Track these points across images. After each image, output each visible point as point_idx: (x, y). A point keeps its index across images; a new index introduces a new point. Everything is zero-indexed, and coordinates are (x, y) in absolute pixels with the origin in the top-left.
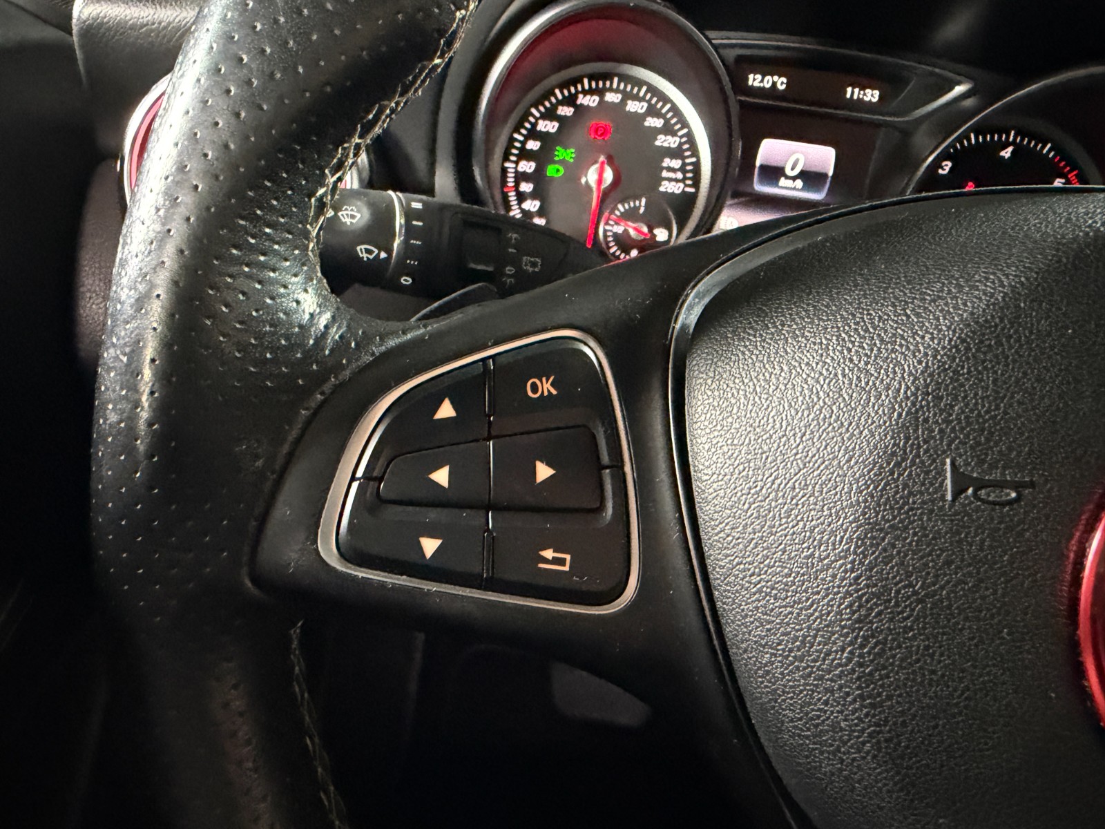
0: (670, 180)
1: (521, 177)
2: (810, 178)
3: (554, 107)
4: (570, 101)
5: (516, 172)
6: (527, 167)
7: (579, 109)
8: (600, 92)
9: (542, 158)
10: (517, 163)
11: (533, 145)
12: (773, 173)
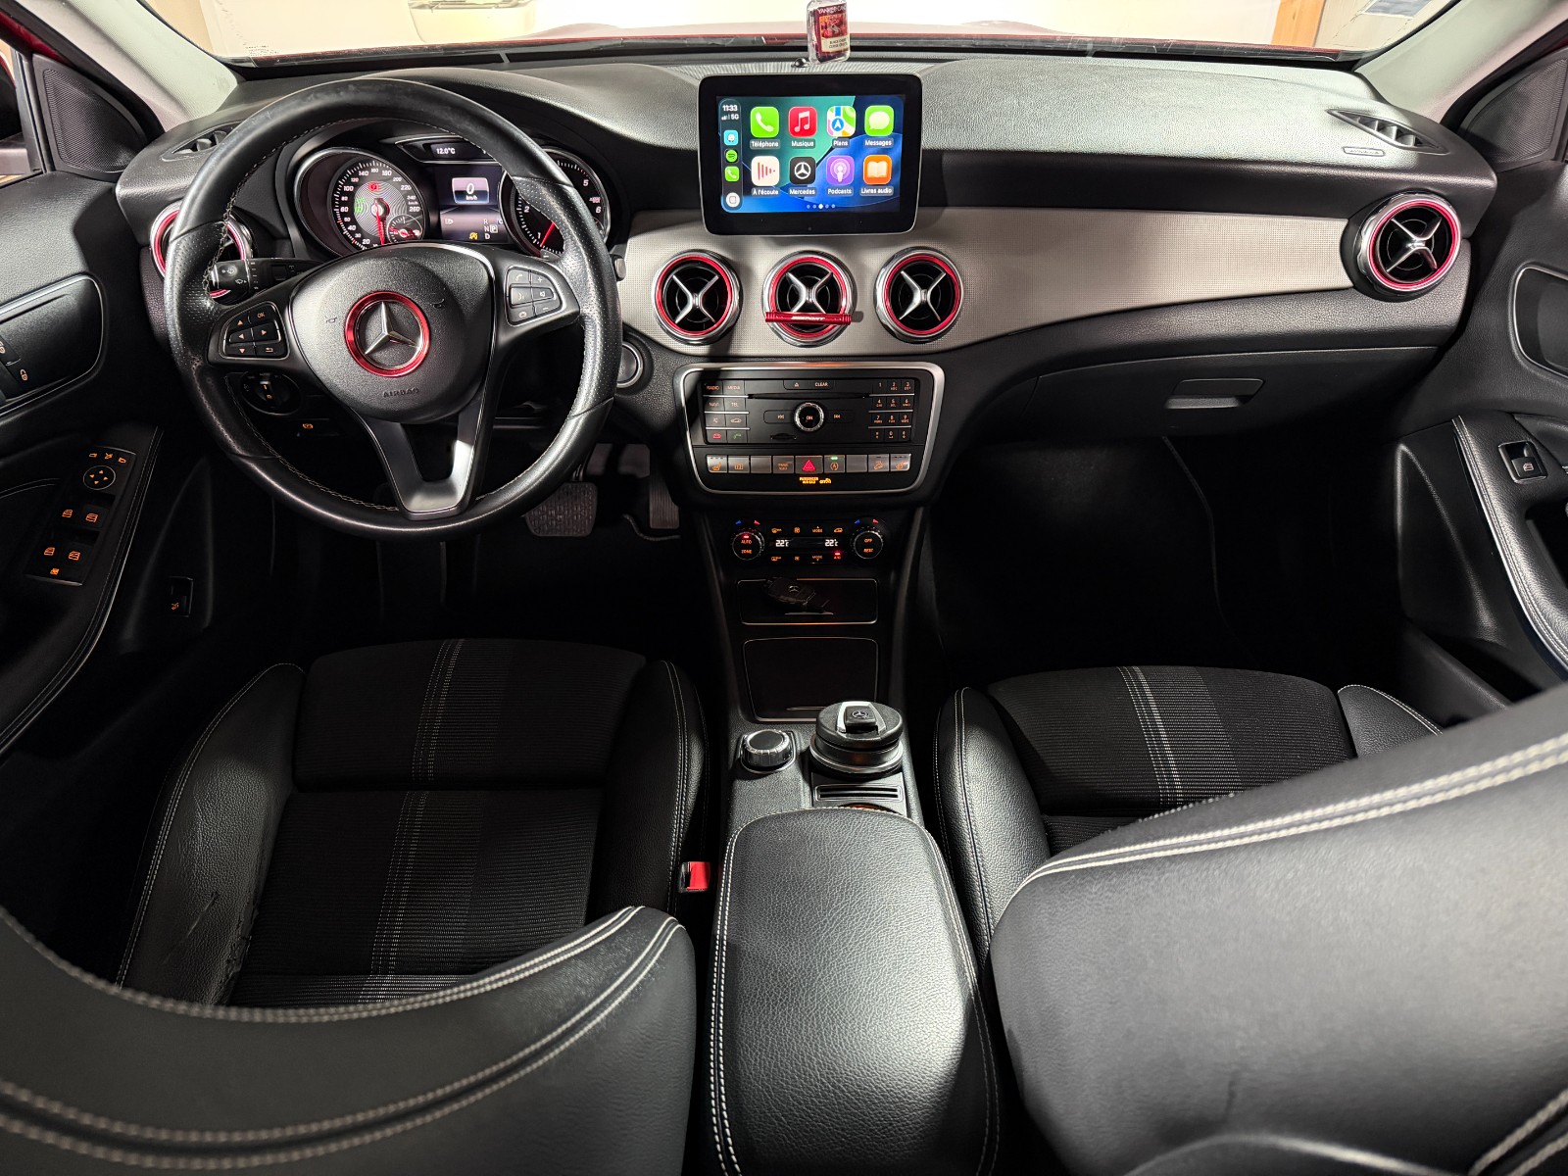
0: (413, 206)
1: (343, 215)
2: (480, 194)
3: (349, 179)
4: (356, 175)
5: (340, 213)
6: (344, 209)
7: (360, 177)
8: (369, 169)
9: (350, 204)
10: (339, 208)
11: (344, 198)
12: (462, 194)
